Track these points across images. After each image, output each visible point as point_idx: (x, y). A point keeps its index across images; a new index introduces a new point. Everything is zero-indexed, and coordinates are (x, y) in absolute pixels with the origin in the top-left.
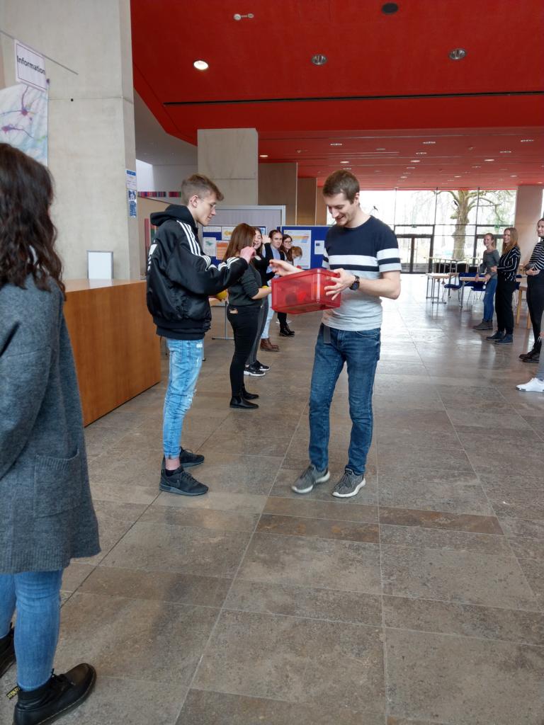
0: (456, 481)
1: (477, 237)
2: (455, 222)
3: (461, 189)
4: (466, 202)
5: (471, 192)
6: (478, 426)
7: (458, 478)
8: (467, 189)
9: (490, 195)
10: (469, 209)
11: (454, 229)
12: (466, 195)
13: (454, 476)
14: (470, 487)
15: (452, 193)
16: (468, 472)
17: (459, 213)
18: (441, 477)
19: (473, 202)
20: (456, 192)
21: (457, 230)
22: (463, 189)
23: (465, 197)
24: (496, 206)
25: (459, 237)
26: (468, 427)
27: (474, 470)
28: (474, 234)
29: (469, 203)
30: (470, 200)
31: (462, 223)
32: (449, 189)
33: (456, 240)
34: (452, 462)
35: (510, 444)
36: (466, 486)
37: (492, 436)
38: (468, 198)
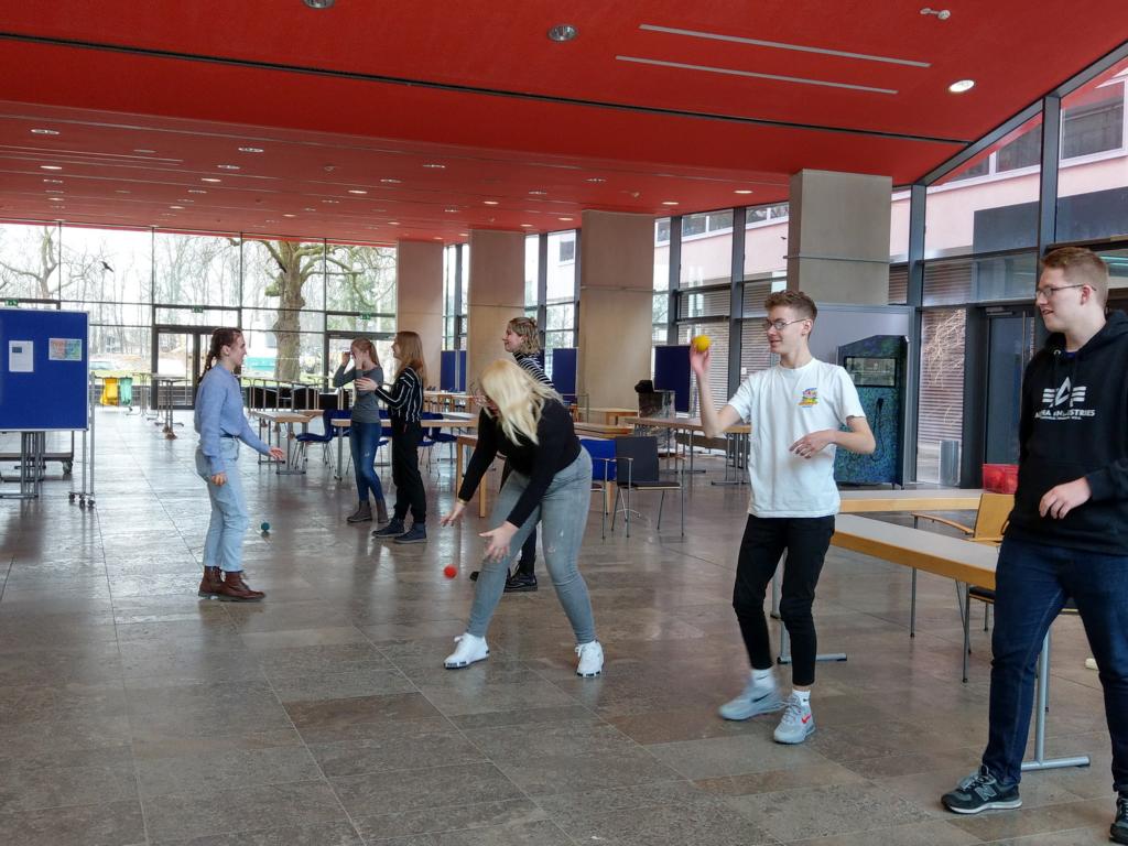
0: (505, 819)
1: (329, 335)
2: (275, 302)
3: (285, 238)
4: (297, 265)
5: (303, 245)
6: (489, 711)
7: (506, 814)
8: (298, 239)
9: (341, 254)
10: (304, 278)
11: (274, 317)
12: (296, 250)
13: (498, 812)
14: (533, 825)
15: (268, 245)
16: (516, 800)
17: (282, 284)
18: (478, 818)
19: (310, 265)
20: (275, 244)
21: (283, 319)
22: (290, 239)
23: (295, 255)
24: (355, 274)
25: (286, 333)
26: (473, 717)
27: (525, 792)
28: (321, 329)
29: (302, 266)
30: (305, 261)
31: (292, 306)
32: (262, 237)
33: (281, 339)
34: (481, 787)
35: (557, 735)
36: (526, 825)
37: (523, 726)
38: (299, 257)
